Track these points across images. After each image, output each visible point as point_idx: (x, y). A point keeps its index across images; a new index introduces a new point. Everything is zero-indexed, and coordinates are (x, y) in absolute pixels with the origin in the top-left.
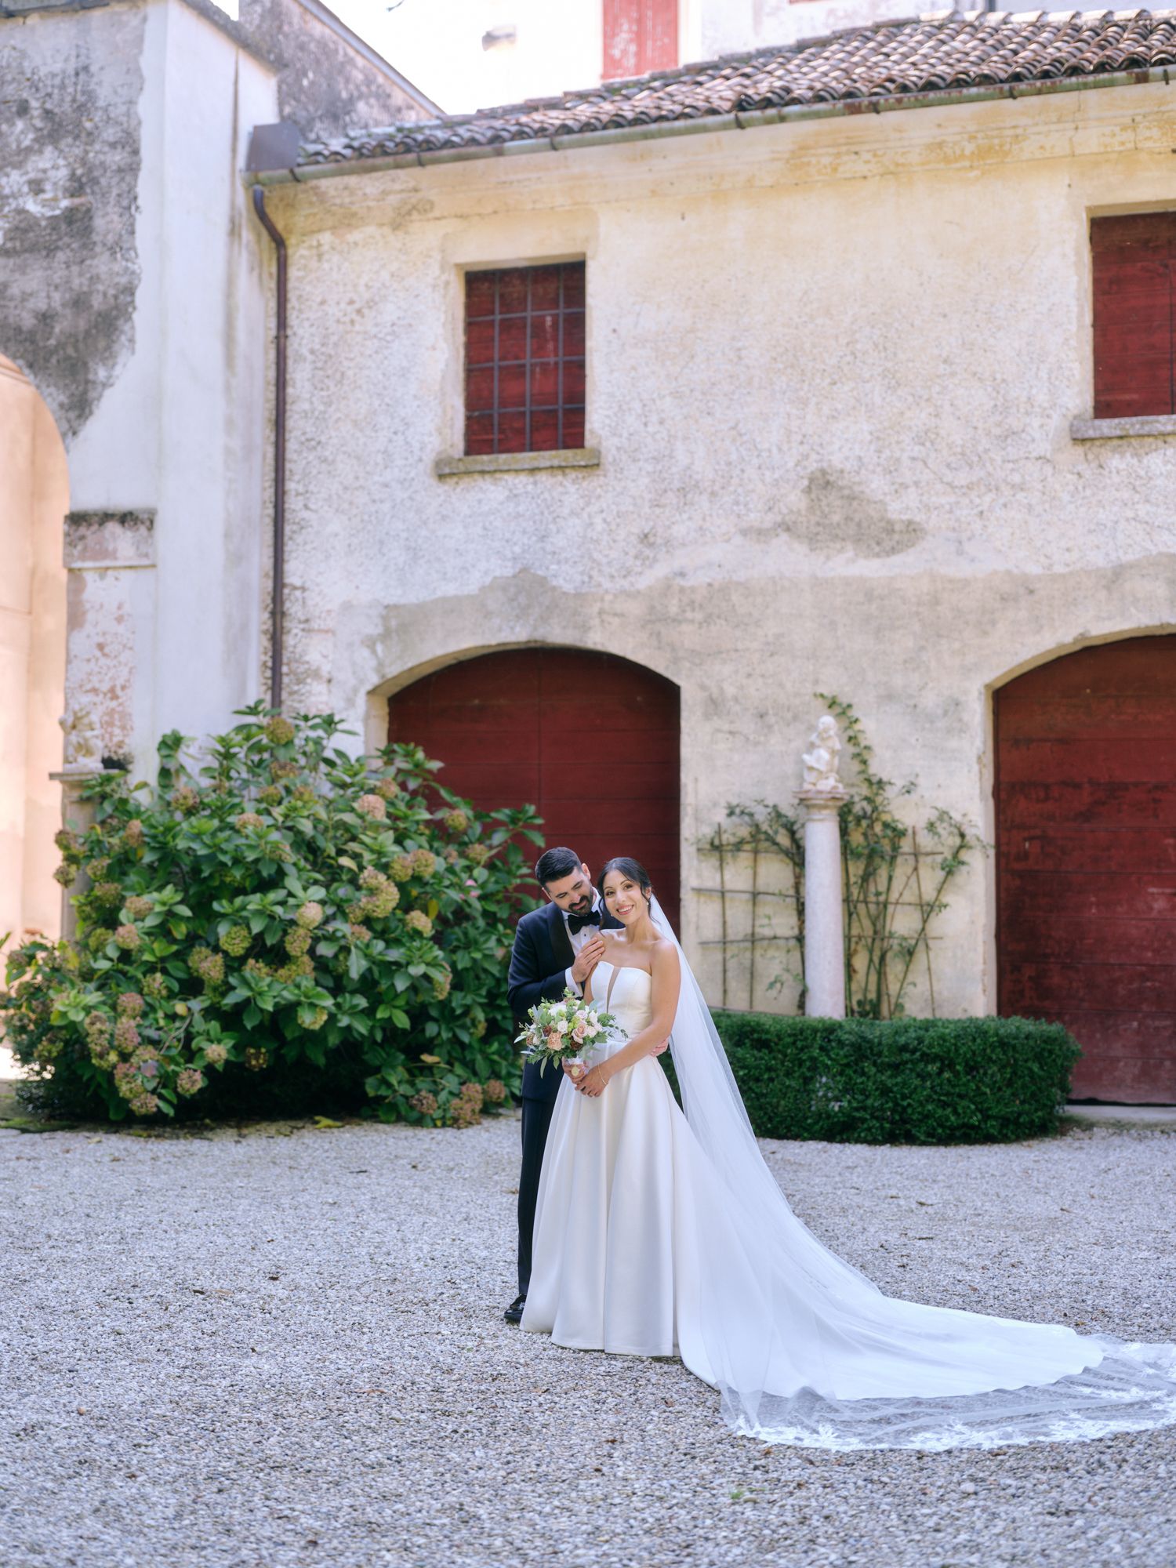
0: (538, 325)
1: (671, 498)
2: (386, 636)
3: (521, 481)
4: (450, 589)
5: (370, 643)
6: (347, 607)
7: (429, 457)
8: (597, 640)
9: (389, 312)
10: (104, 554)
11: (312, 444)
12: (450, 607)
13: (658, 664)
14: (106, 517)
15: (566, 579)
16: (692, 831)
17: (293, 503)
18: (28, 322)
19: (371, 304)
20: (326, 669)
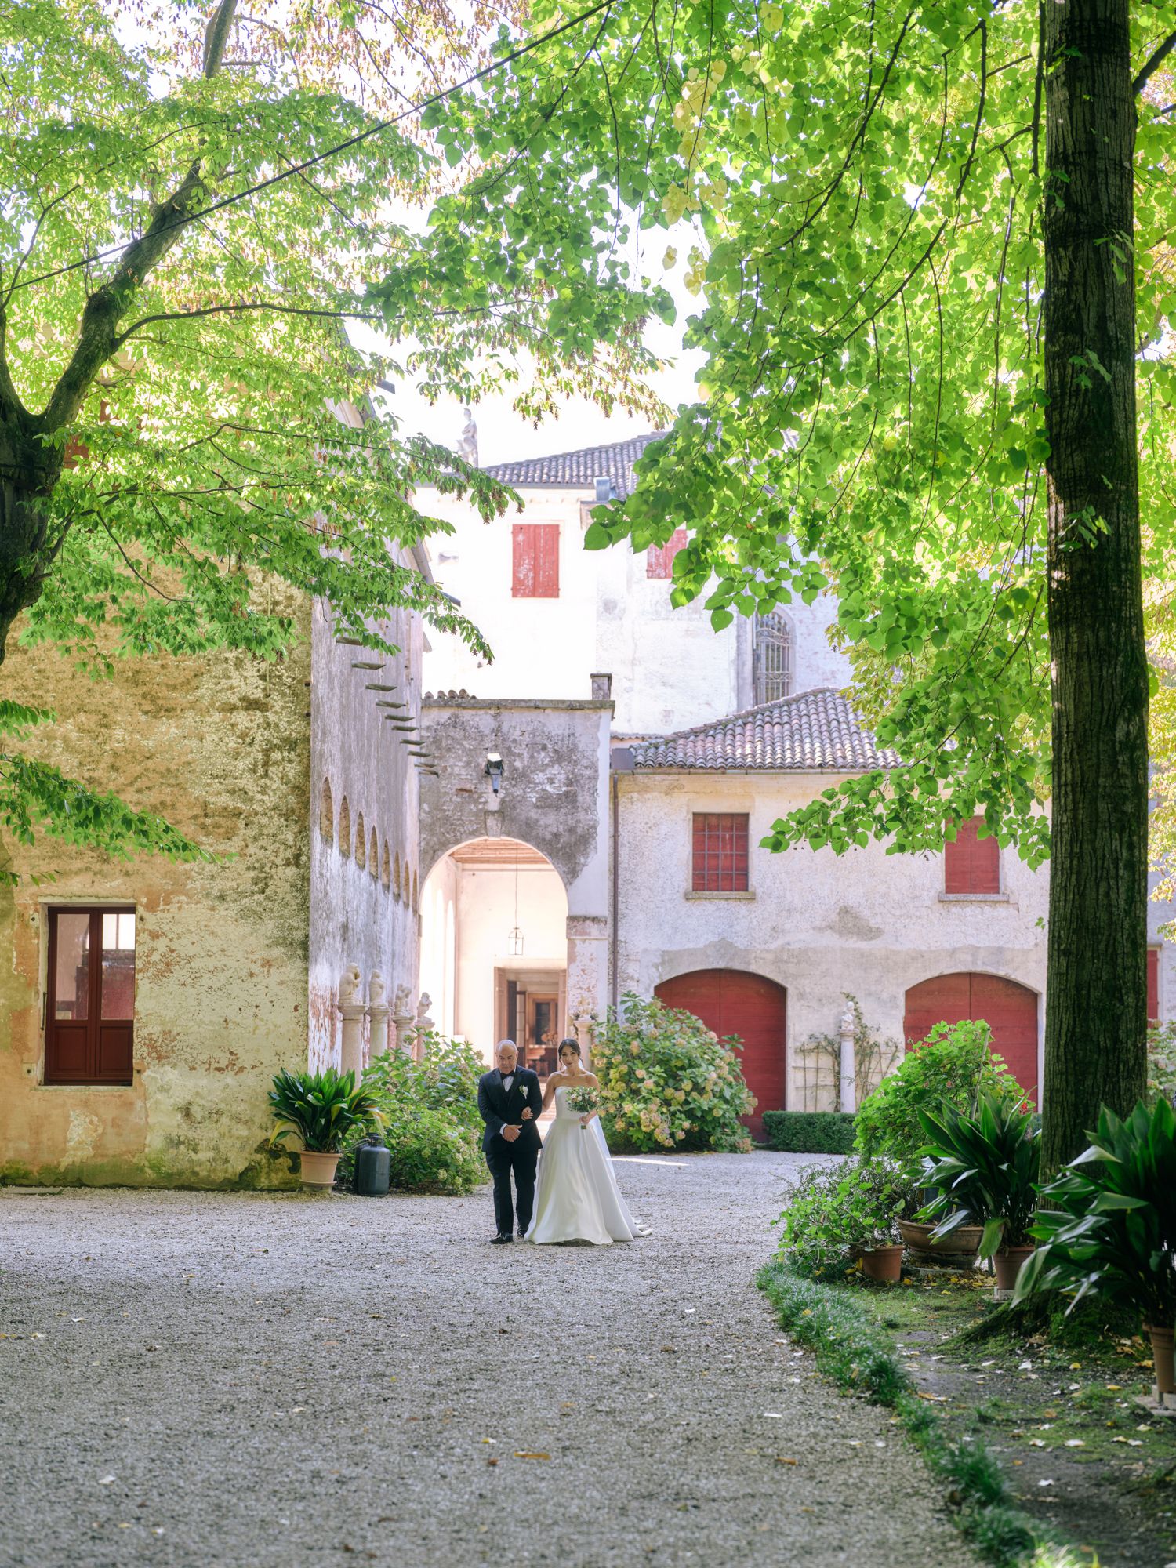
0: (724, 837)
1: (785, 914)
2: (663, 963)
3: (723, 903)
4: (691, 946)
5: (656, 966)
6: (645, 950)
7: (682, 891)
8: (753, 968)
9: (664, 829)
10: (585, 933)
11: (628, 881)
12: (691, 952)
13: (779, 979)
14: (585, 919)
15: (741, 943)
16: (791, 1045)
17: (621, 906)
18: (548, 836)
19: (655, 825)
20: (636, 976)
